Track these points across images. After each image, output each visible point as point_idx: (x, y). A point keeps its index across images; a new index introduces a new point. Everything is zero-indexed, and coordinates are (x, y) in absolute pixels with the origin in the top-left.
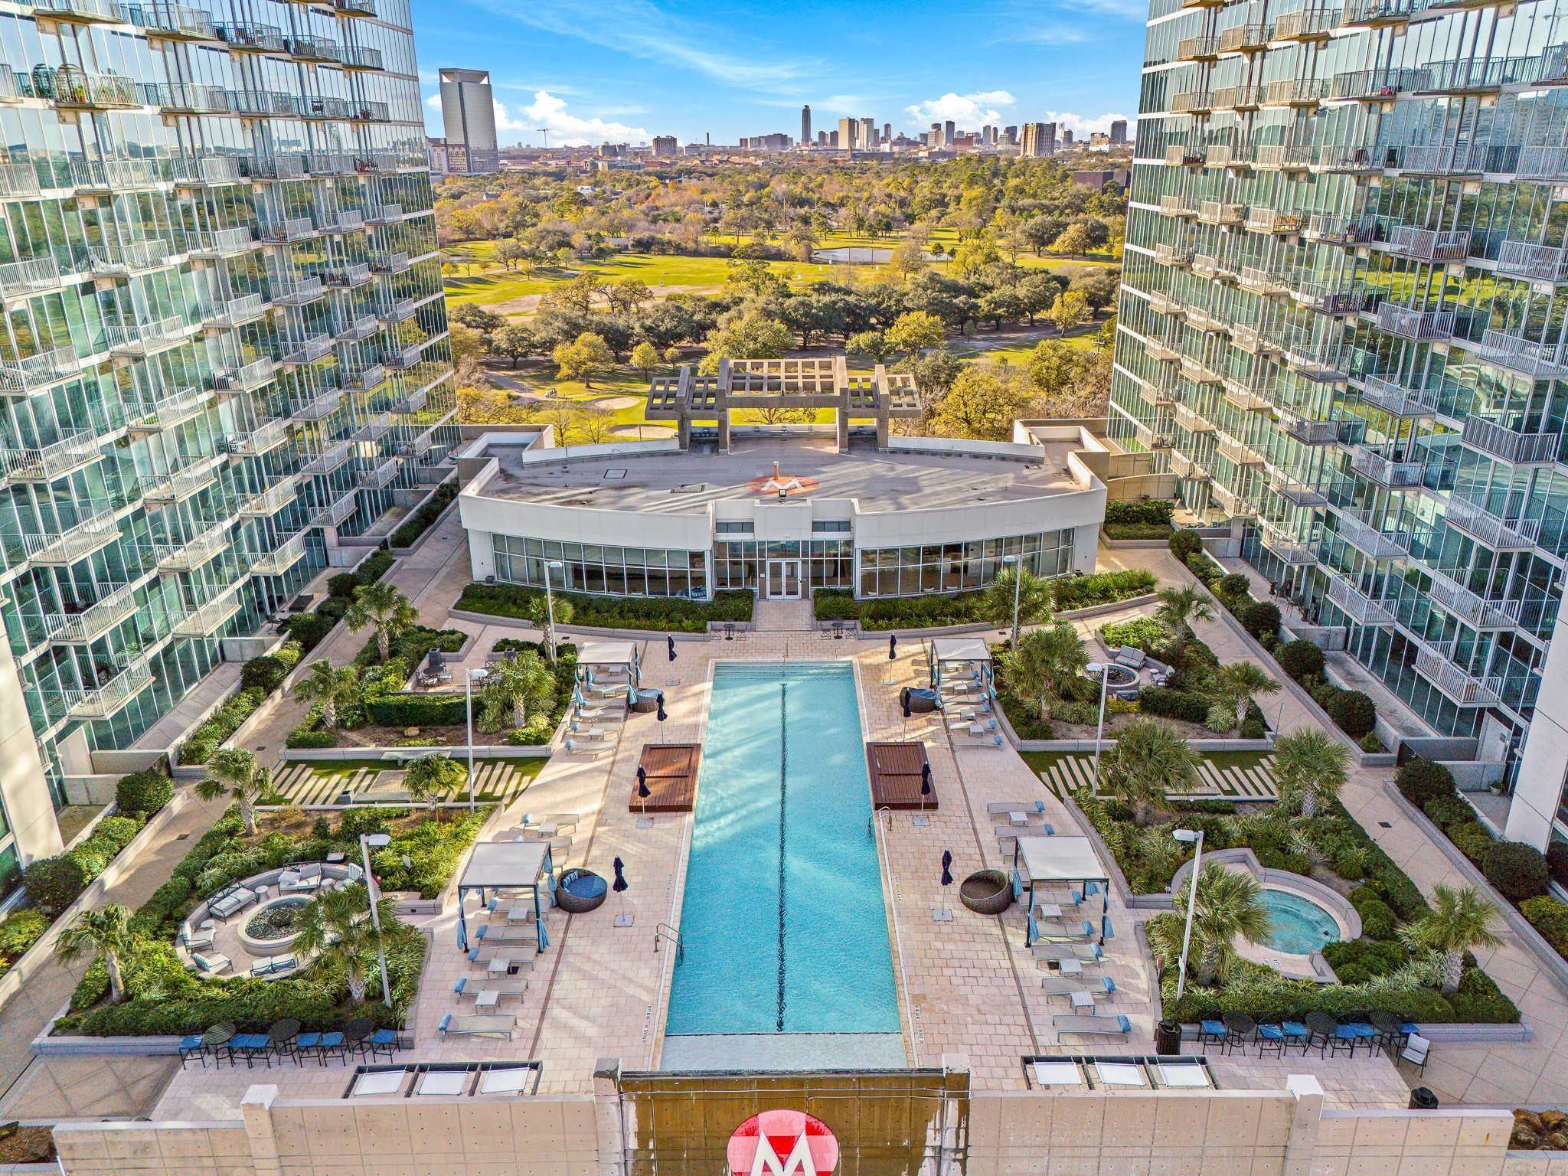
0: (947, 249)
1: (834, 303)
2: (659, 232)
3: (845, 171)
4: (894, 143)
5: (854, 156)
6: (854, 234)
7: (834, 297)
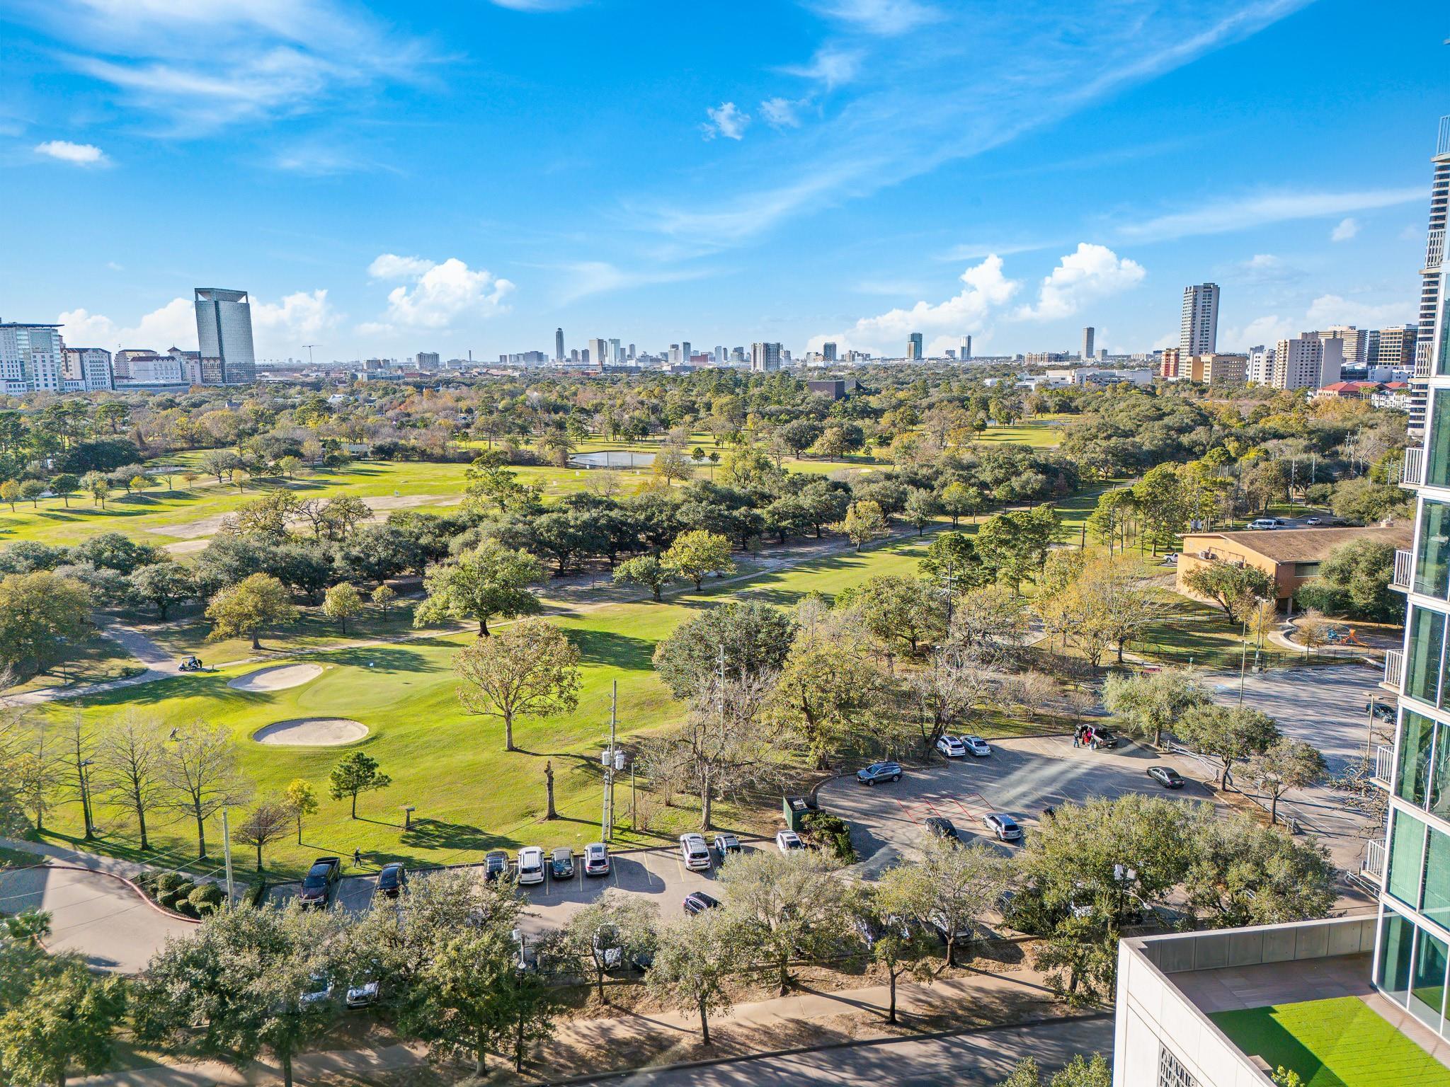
0: (708, 453)
1: (596, 520)
2: (404, 438)
3: (599, 382)
4: (639, 360)
5: (605, 369)
6: (611, 439)
7: (595, 513)
